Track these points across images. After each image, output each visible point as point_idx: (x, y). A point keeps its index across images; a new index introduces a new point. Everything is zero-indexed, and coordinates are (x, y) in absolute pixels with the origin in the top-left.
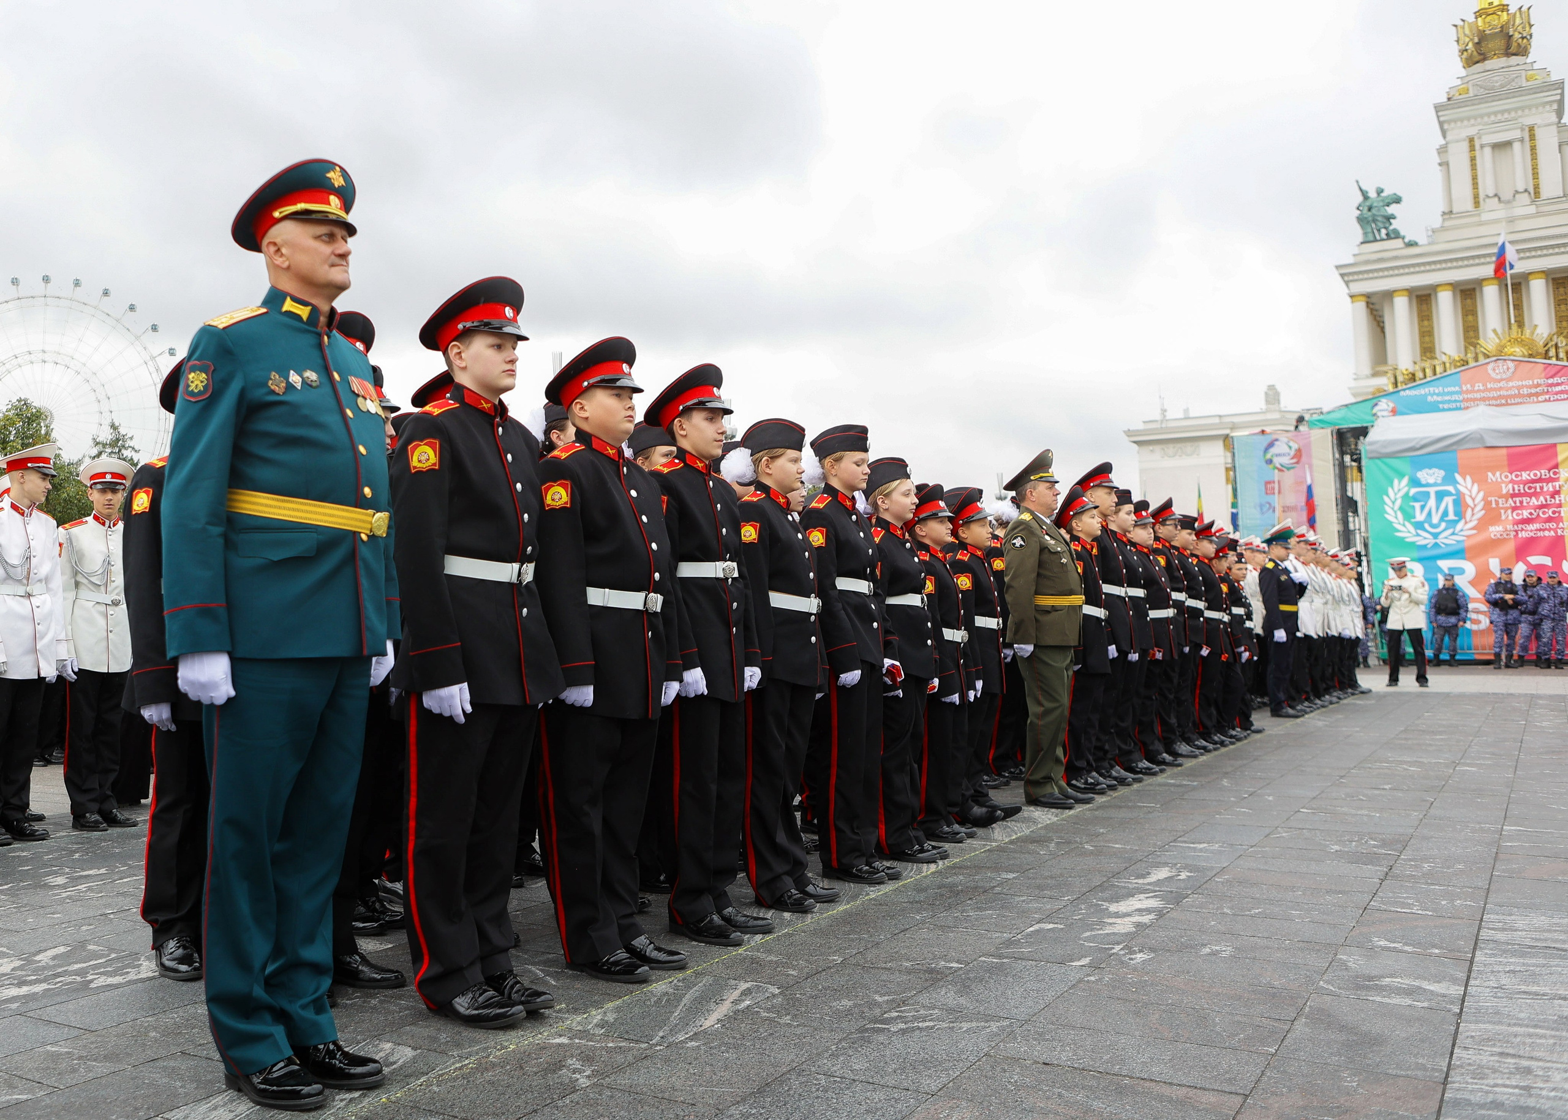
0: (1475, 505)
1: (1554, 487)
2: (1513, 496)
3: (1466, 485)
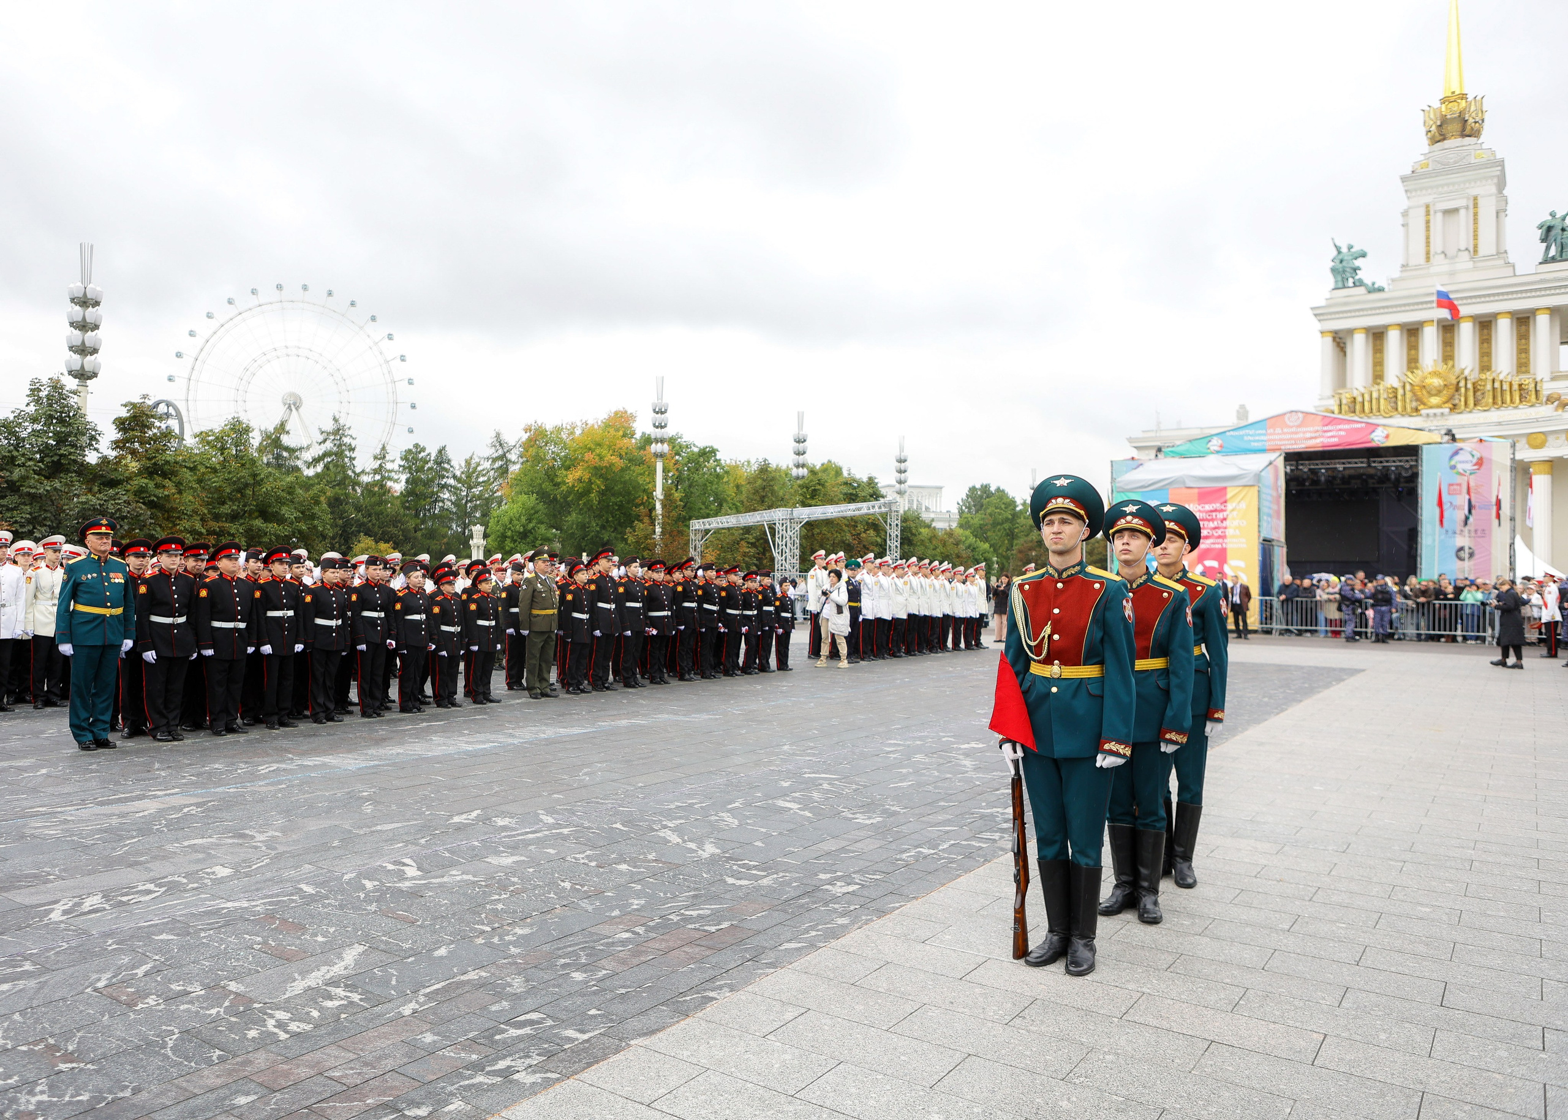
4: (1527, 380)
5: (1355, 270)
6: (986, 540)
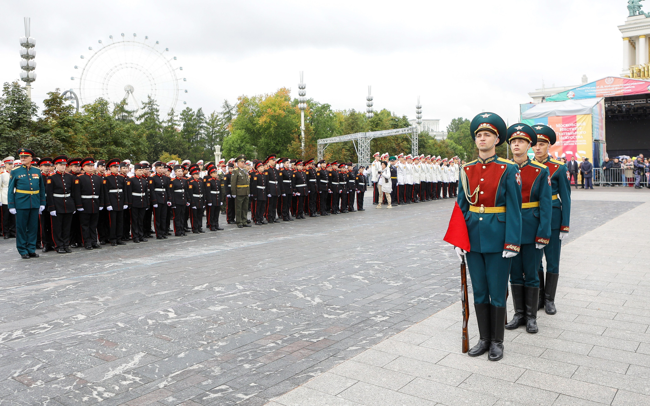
5: (640, 7)
6: (461, 144)
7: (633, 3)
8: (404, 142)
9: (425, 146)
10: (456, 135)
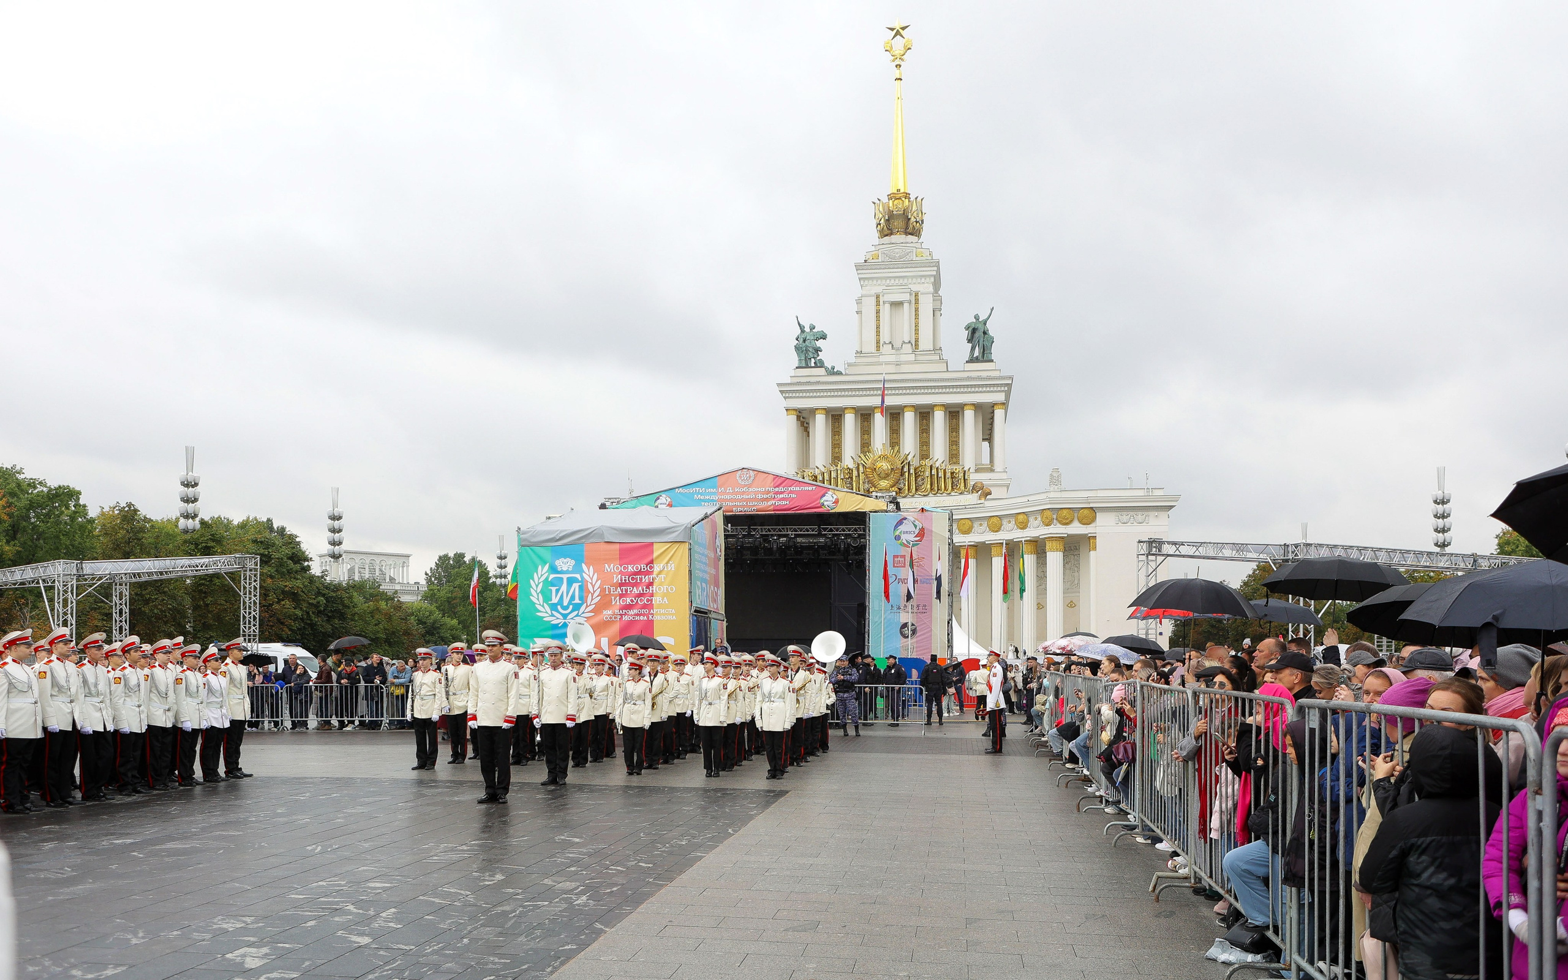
0: (594, 592)
1: (649, 579)
2: (621, 585)
3: (589, 573)
4: (957, 468)
5: (817, 350)
6: (454, 614)
7: (804, 341)
8: (283, 603)
9: (344, 613)
10: (444, 592)
